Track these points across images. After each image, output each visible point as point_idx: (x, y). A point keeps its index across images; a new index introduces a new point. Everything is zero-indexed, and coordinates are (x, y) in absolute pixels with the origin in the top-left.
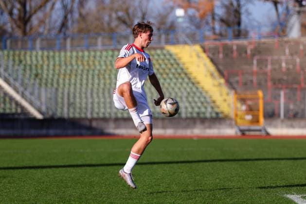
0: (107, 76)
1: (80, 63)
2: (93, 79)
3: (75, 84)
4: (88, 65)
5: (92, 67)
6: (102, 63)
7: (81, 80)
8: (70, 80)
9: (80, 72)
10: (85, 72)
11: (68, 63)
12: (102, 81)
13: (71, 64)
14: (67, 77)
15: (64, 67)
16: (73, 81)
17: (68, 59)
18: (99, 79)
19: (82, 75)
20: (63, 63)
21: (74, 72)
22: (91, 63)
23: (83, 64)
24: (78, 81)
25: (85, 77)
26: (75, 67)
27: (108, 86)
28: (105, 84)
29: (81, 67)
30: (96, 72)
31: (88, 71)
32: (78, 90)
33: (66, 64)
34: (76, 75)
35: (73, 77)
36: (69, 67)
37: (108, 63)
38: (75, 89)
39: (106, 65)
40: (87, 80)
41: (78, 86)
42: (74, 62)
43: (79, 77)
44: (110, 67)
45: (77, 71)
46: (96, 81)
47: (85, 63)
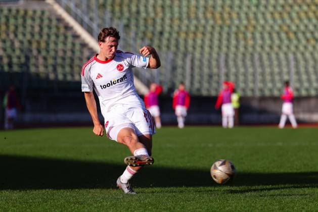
0: (249, 35)
1: (209, 15)
2: (228, 40)
3: (202, 47)
4: (222, 18)
5: (228, 22)
6: (243, 16)
7: (211, 40)
8: (194, 40)
9: (209, 29)
10: (217, 29)
11: (193, 16)
12: (242, 43)
13: (197, 18)
14: (191, 35)
15: (186, 22)
16: (199, 42)
17: (193, 9)
18: (237, 40)
19: (212, 34)
20: (184, 16)
21: (201, 29)
22: (226, 16)
23: (214, 18)
24: (207, 42)
25: (216, 35)
26: (203, 22)
27: (250, 49)
28: (246, 47)
29: (211, 22)
30: (234, 29)
31: (221, 27)
32: (206, 56)
33: (189, 18)
34: (203, 34)
35: (199, 36)
36: (194, 22)
37: (251, 16)
38: (202, 54)
39: (248, 19)
40: (220, 40)
41: (207, 49)
42: (201, 15)
43: (208, 36)
44: (253, 22)
45: (204, 27)
46: (233, 42)
47: (218, 16)
